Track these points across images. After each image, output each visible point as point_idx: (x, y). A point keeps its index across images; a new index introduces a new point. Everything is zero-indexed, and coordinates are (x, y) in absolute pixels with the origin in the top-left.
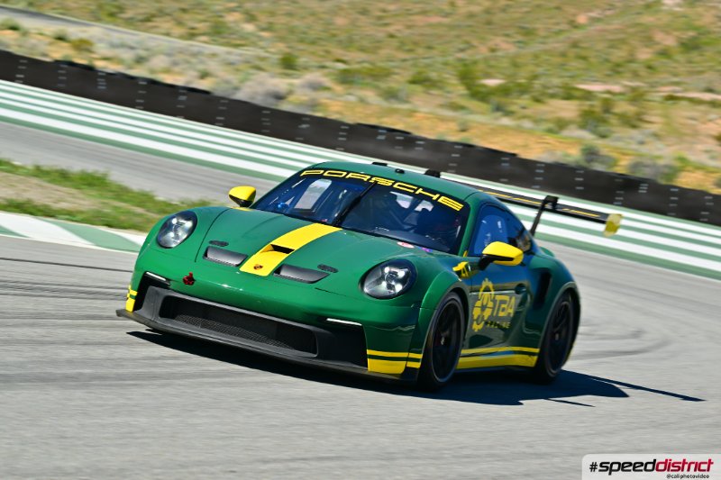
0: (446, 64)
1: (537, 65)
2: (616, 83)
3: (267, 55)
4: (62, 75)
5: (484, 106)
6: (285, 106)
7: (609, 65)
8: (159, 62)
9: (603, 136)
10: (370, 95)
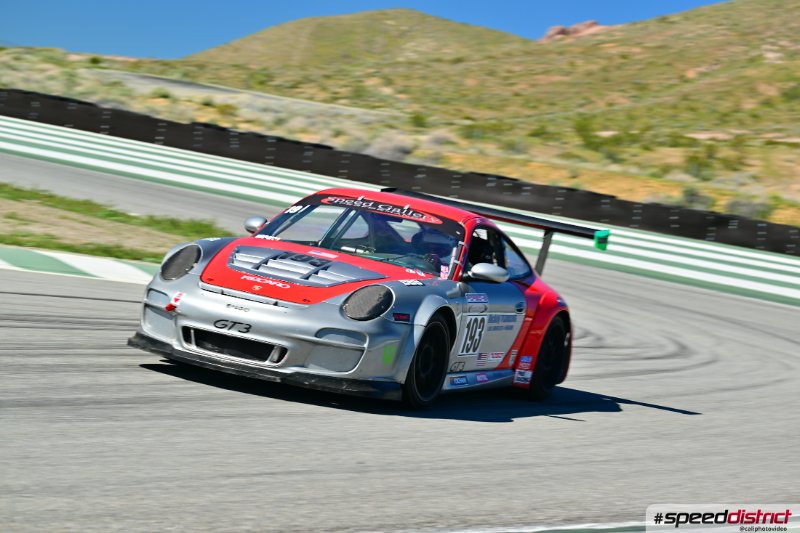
0: (567, 118)
1: (651, 117)
2: (723, 132)
3: (402, 114)
4: (198, 136)
5: (597, 155)
6: (410, 160)
7: (717, 115)
8: (297, 123)
9: (705, 179)
10: (491, 148)
